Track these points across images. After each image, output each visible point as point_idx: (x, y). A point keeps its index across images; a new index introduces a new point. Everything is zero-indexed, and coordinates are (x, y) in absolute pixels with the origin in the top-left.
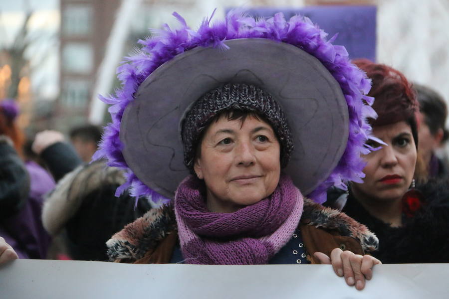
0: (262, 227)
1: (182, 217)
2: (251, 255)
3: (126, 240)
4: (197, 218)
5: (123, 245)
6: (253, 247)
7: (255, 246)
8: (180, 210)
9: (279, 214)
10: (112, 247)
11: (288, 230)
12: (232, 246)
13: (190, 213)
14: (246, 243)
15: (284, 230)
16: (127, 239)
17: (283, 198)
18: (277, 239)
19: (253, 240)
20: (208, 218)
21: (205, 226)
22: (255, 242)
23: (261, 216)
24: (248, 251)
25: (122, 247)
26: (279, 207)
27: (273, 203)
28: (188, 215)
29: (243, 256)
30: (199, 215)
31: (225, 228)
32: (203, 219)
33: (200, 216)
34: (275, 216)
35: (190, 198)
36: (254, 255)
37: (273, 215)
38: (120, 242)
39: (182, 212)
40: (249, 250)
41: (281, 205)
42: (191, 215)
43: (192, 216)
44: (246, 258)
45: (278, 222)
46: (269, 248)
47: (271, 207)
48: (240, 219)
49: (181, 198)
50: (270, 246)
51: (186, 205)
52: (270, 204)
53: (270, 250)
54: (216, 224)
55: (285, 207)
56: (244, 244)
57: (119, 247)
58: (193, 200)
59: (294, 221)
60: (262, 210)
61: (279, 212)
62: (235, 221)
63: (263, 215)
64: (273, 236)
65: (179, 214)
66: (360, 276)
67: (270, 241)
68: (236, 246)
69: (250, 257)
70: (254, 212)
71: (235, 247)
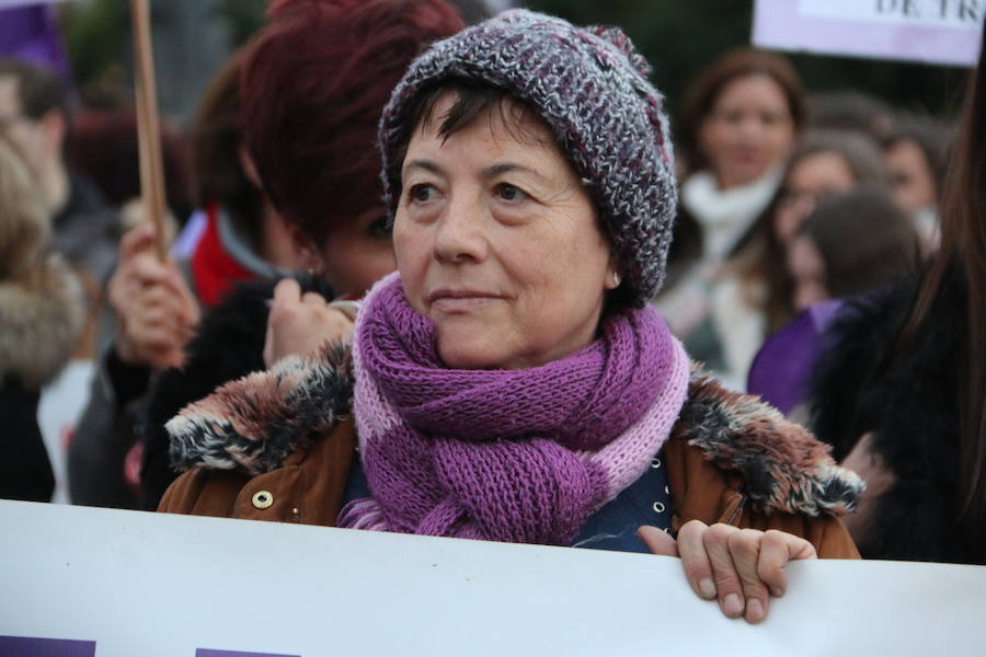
0: (580, 424)
1: (373, 373)
2: (547, 483)
3: (226, 422)
4: (413, 380)
5: (219, 432)
6: (558, 464)
7: (561, 462)
8: (371, 354)
9: (627, 397)
10: (185, 436)
11: (647, 441)
12: (502, 452)
13: (395, 365)
14: (540, 451)
15: (636, 439)
16: (230, 418)
17: (642, 357)
18: (618, 458)
19: (559, 447)
20: (442, 384)
21: (433, 404)
22: (564, 454)
23: (579, 395)
24: (543, 473)
25: (216, 436)
26: (630, 380)
27: (615, 365)
28: (388, 369)
29: (526, 482)
30: (418, 373)
31: (485, 413)
32: (428, 385)
33: (422, 376)
34: (616, 401)
35: (406, 329)
36: (556, 487)
37: (609, 396)
38: (208, 424)
39: (376, 362)
40: (546, 469)
41: (635, 377)
42: (396, 372)
43: (401, 375)
44: (532, 490)
45: (621, 419)
46: (596, 478)
47: (609, 376)
48: (529, 395)
49: (378, 324)
50: (601, 474)
51: (388, 344)
52: (604, 367)
53: (598, 483)
54: (463, 403)
55: (644, 383)
56: (536, 452)
57: (207, 436)
58: (414, 335)
59: (665, 419)
60: (583, 379)
61: (626, 392)
62: (513, 397)
63: (586, 393)
64: (607, 449)
65: (365, 366)
66: (757, 588)
67: (600, 462)
68: (514, 455)
69: (544, 489)
70: (565, 379)
71: (510, 457)
